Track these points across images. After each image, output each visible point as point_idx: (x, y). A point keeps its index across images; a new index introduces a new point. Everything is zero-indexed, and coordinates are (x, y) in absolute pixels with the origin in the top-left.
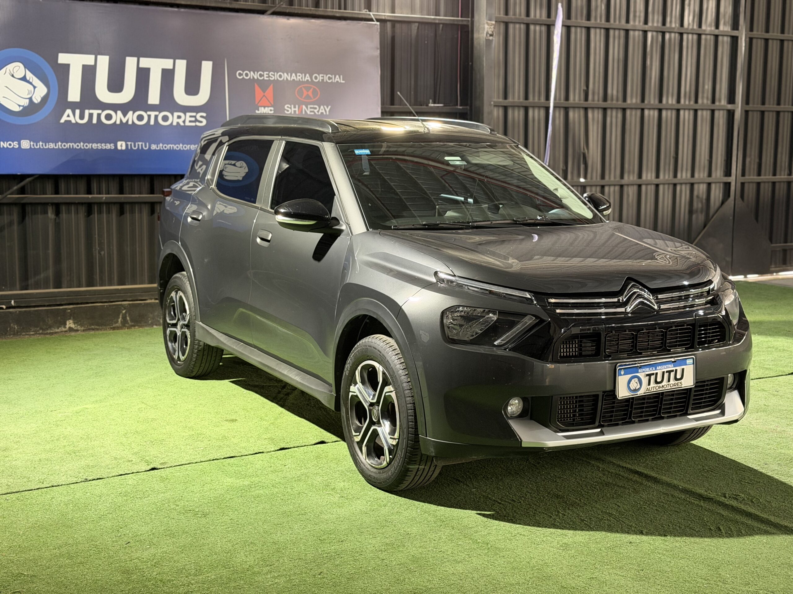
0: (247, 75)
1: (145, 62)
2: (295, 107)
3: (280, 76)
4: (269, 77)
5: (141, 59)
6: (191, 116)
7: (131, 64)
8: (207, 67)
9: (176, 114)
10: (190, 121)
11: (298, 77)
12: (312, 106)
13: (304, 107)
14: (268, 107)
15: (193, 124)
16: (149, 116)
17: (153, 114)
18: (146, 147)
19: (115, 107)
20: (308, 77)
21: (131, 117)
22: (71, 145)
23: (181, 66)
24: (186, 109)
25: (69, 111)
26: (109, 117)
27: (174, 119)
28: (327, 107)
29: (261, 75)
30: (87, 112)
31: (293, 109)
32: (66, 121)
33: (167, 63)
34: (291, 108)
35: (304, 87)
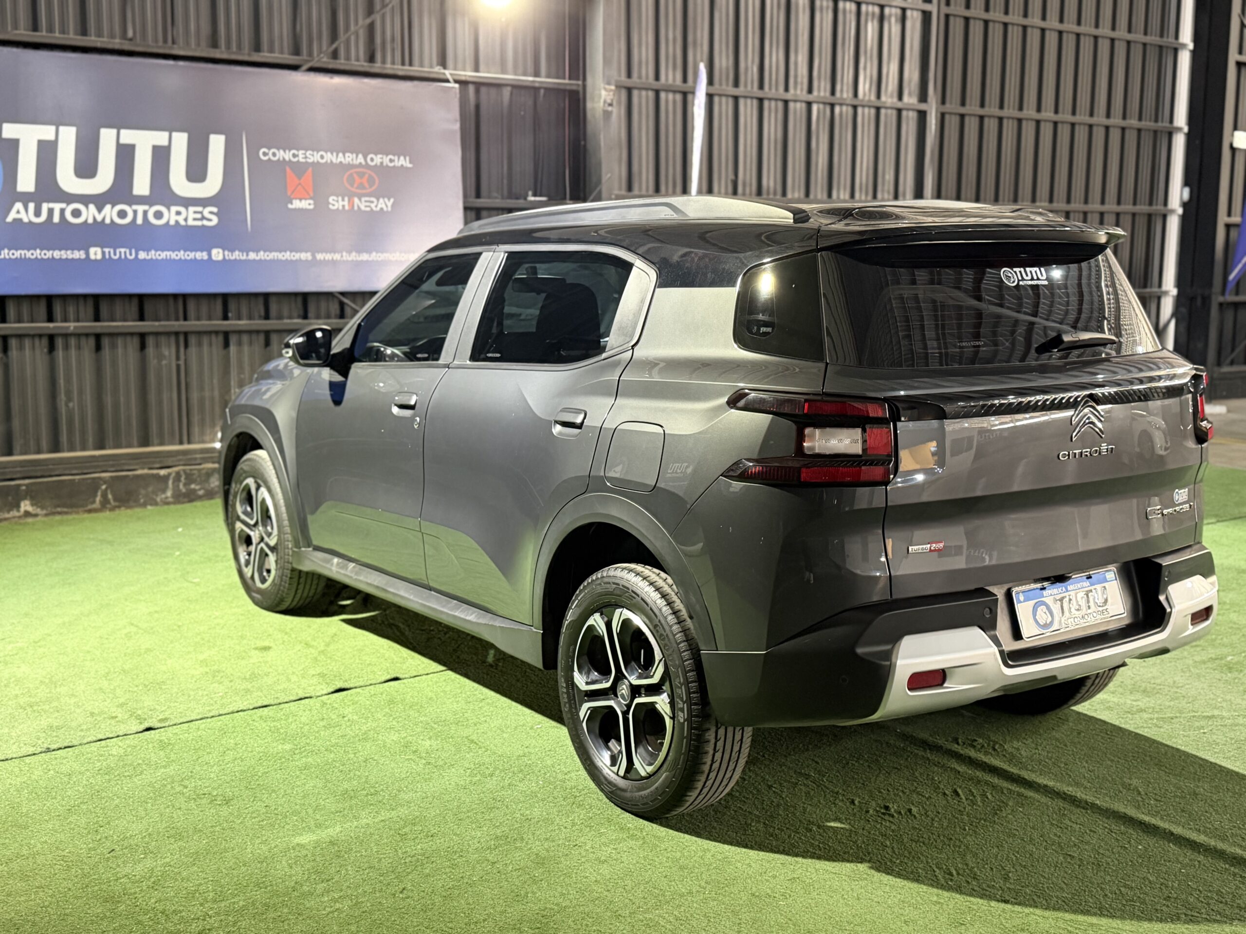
0: (274, 155)
1: (128, 136)
2: (343, 200)
3: (322, 157)
4: (306, 157)
5: (123, 132)
6: (195, 212)
7: (108, 138)
8: (217, 144)
9: (174, 209)
10: (195, 219)
11: (347, 159)
12: (367, 199)
13: (356, 200)
14: (306, 199)
15: (199, 223)
16: (135, 212)
17: (140, 209)
18: (131, 254)
19: (85, 200)
20: (360, 159)
21: (109, 213)
22: (23, 252)
23: (180, 142)
24: (188, 202)
25: (19, 206)
26: (76, 213)
27: (171, 216)
28: (389, 200)
29: (294, 156)
30: (45, 207)
31: (341, 203)
32: (15, 220)
33: (160, 138)
34: (337, 201)
35: (356, 172)
